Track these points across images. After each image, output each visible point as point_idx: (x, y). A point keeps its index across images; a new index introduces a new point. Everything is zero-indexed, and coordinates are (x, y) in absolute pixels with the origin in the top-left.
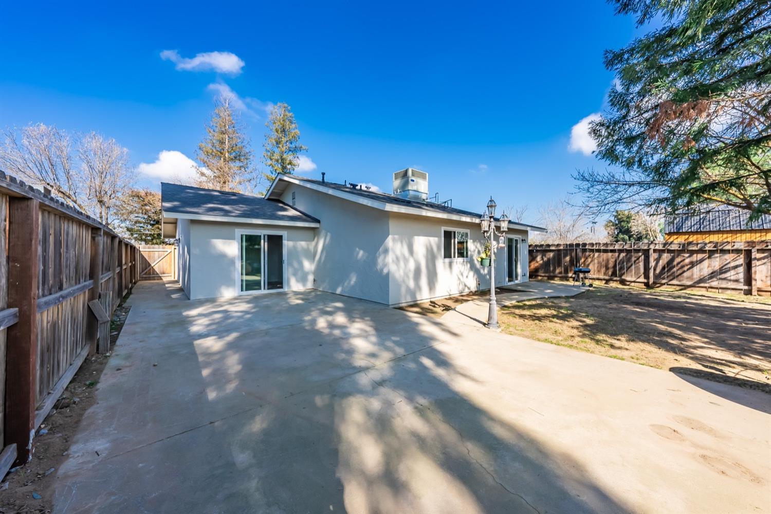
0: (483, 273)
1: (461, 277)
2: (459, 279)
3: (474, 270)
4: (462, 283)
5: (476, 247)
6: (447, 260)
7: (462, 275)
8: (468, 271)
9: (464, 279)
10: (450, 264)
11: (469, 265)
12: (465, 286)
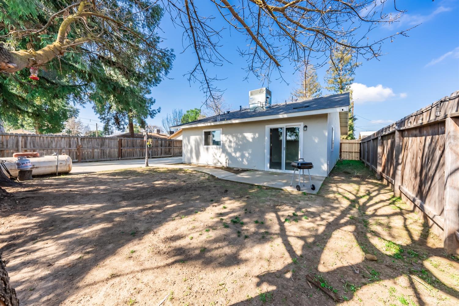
0: (235, 156)
1: (215, 156)
2: (214, 156)
3: (225, 153)
4: (216, 159)
5: (228, 138)
6: (206, 146)
7: (216, 155)
8: (220, 153)
9: (217, 157)
10: (207, 149)
11: (221, 150)
12: (219, 161)
